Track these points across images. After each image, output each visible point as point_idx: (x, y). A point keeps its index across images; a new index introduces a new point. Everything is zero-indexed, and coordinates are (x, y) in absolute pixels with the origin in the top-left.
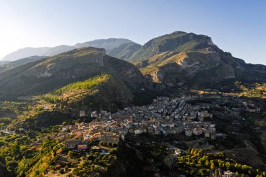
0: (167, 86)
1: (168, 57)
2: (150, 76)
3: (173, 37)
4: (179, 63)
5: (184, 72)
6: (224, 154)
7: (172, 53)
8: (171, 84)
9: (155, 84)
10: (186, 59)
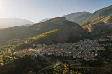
0: (95, 34)
1: (101, 19)
2: (87, 29)
3: (107, 9)
4: (105, 22)
5: (107, 26)
6: (82, 68)
7: (104, 17)
8: (97, 33)
9: (89, 33)
10: (109, 20)
